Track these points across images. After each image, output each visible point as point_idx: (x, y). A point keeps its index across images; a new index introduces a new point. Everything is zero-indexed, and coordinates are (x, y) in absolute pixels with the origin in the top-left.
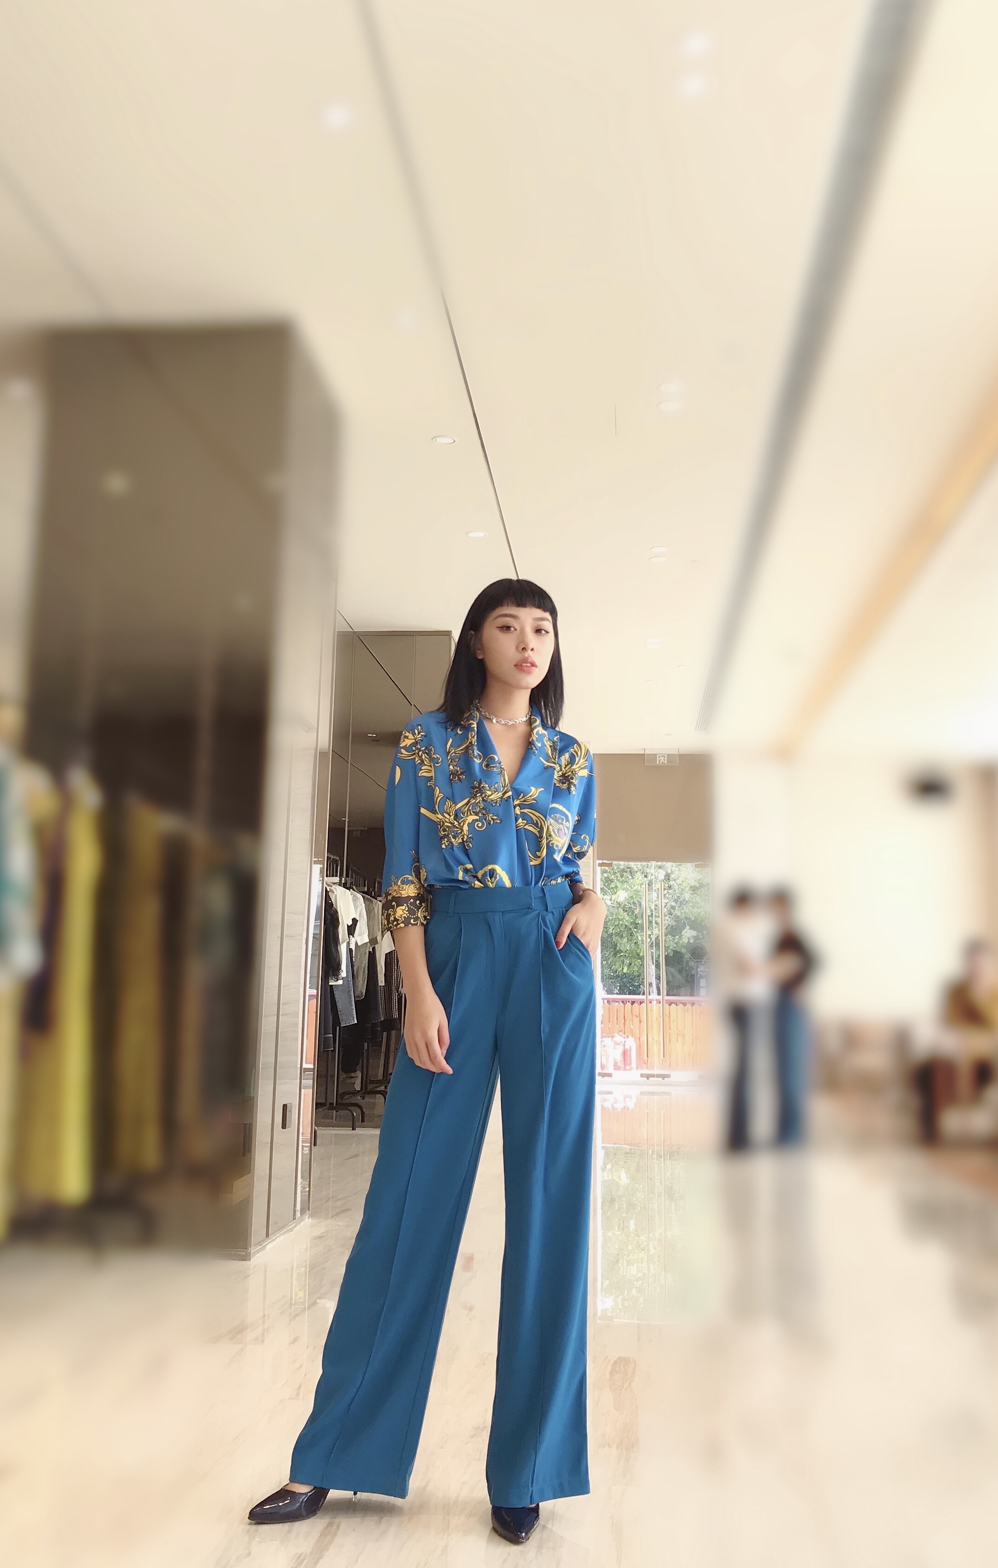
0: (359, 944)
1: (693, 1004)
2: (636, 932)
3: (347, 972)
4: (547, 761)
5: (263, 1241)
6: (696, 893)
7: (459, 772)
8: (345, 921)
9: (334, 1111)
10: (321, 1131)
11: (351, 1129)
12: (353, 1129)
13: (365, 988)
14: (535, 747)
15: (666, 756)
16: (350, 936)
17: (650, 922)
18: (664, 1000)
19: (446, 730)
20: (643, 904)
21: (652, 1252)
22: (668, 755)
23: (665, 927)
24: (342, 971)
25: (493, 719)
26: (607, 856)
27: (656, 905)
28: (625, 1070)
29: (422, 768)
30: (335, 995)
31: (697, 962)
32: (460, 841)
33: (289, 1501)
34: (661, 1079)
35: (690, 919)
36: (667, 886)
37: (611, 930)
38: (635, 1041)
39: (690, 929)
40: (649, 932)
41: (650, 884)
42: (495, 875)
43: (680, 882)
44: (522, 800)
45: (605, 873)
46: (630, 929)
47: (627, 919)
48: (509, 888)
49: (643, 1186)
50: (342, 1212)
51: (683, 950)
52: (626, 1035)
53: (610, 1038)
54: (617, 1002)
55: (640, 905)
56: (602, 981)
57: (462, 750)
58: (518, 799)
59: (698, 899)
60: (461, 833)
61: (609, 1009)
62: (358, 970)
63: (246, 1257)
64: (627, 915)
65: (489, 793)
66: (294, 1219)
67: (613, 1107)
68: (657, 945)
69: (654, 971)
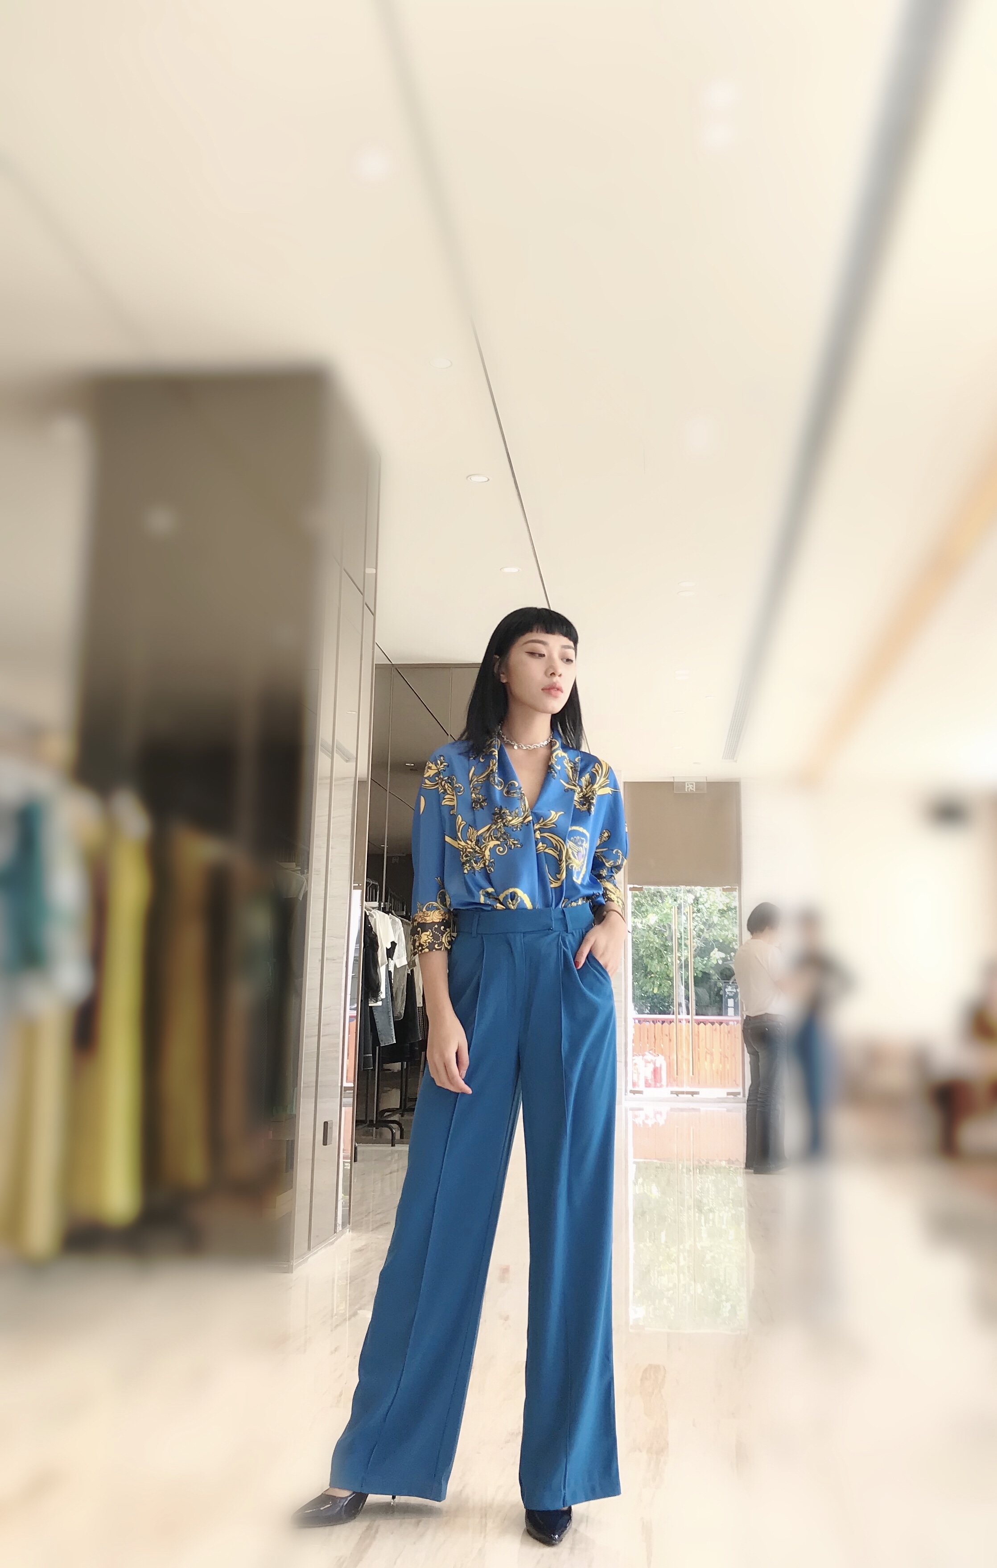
0: (398, 966)
1: (721, 1023)
2: (666, 954)
3: (386, 993)
4: (568, 783)
5: (305, 1254)
6: (724, 917)
7: (481, 800)
8: (384, 944)
9: (374, 1128)
10: (361, 1148)
11: (391, 1145)
12: (392, 1146)
13: (404, 1009)
14: (554, 771)
15: (694, 783)
16: (389, 959)
17: (680, 944)
18: (693, 1020)
19: (469, 760)
20: (673, 927)
21: (682, 1263)
22: (696, 783)
23: (694, 949)
24: (382, 993)
25: (514, 745)
26: (637, 879)
27: (685, 928)
28: (655, 1087)
29: (445, 797)
30: (375, 1016)
31: (725, 982)
32: (482, 865)
33: (329, 1505)
34: (690, 1096)
35: (718, 941)
36: (695, 909)
37: (642, 952)
38: (665, 1059)
39: (718, 951)
40: (678, 954)
41: (679, 908)
42: (516, 897)
43: (709, 906)
44: (542, 824)
45: (636, 897)
46: (661, 951)
47: (657, 941)
48: (531, 910)
49: (673, 1199)
50: (382, 1225)
51: (711, 972)
52: (656, 1053)
53: (641, 1057)
54: (647, 1021)
55: (670, 928)
56: (634, 1001)
57: (484, 777)
58: (538, 823)
59: (726, 922)
60: (483, 857)
61: (640, 1029)
62: (396, 994)
63: (289, 1270)
64: (657, 938)
65: (510, 818)
66: (335, 1232)
67: (643, 1122)
68: (687, 966)
69: (683, 992)
